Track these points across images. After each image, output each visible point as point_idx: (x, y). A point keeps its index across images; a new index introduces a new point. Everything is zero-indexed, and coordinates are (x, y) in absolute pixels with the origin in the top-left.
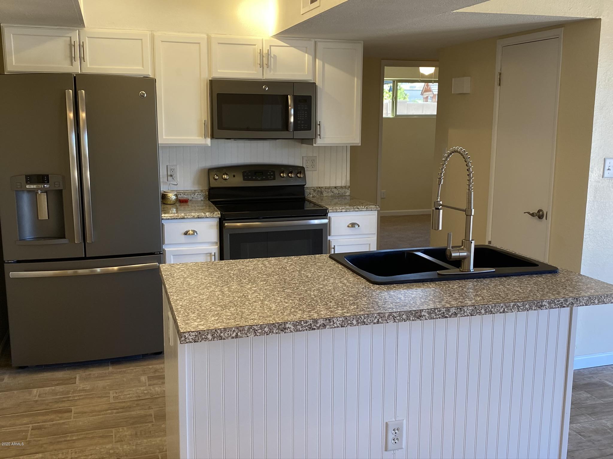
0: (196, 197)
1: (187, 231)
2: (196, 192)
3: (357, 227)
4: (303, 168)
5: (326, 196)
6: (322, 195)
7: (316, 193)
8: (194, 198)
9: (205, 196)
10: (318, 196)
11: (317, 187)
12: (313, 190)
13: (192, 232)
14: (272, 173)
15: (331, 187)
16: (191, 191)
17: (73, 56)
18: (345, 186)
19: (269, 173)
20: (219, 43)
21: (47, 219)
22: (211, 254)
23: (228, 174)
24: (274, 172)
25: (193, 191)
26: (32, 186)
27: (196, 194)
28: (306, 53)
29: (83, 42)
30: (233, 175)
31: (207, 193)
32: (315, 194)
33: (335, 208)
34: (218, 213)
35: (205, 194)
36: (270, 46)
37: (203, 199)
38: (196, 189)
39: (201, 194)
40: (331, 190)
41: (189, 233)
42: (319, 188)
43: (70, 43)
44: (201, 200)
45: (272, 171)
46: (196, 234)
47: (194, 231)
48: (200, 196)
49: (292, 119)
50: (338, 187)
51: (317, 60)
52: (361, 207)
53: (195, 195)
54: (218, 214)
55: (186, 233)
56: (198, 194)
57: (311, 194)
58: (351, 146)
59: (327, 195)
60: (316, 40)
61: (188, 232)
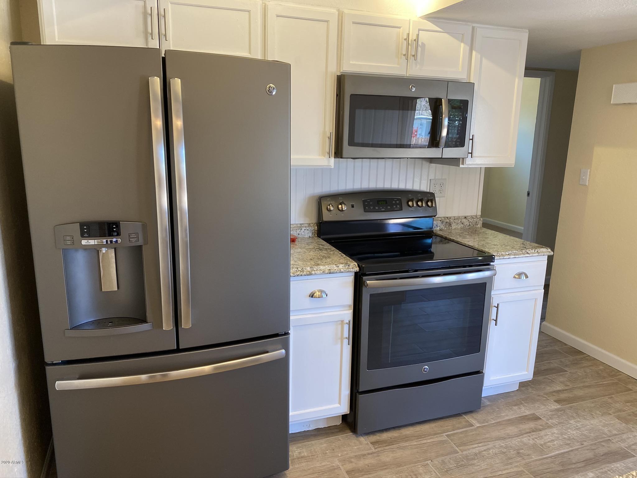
0: (302, 234)
1: (312, 292)
2: (303, 227)
3: (523, 277)
4: (432, 195)
5: (455, 229)
6: (450, 228)
7: (444, 226)
8: (300, 234)
9: (313, 231)
10: (446, 229)
11: (444, 217)
12: (440, 222)
13: (319, 294)
14: (398, 202)
15: (460, 218)
16: (296, 225)
17: (150, 31)
18: (476, 216)
19: (394, 202)
20: (354, 23)
21: (117, 290)
22: (342, 321)
23: (346, 203)
24: (400, 200)
25: (299, 225)
26: (92, 242)
27: (303, 229)
28: (462, 41)
29: (164, 9)
30: (352, 205)
31: (316, 227)
32: (442, 227)
33: (500, 254)
34: (355, 265)
35: (313, 228)
36: (419, 30)
37: (310, 236)
38: (302, 223)
39: (309, 230)
40: (461, 222)
41: (315, 295)
42: (446, 218)
43: (144, 11)
44: (308, 236)
45: (398, 199)
46: (324, 296)
47: (322, 291)
48: (308, 231)
49: (444, 133)
50: (468, 217)
51: (474, 53)
52: (530, 251)
53: (301, 231)
54: (354, 267)
55: (312, 296)
56: (305, 230)
57: (438, 227)
58: (485, 167)
59: (457, 227)
60: (474, 25)
61: (314, 293)
